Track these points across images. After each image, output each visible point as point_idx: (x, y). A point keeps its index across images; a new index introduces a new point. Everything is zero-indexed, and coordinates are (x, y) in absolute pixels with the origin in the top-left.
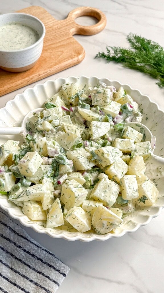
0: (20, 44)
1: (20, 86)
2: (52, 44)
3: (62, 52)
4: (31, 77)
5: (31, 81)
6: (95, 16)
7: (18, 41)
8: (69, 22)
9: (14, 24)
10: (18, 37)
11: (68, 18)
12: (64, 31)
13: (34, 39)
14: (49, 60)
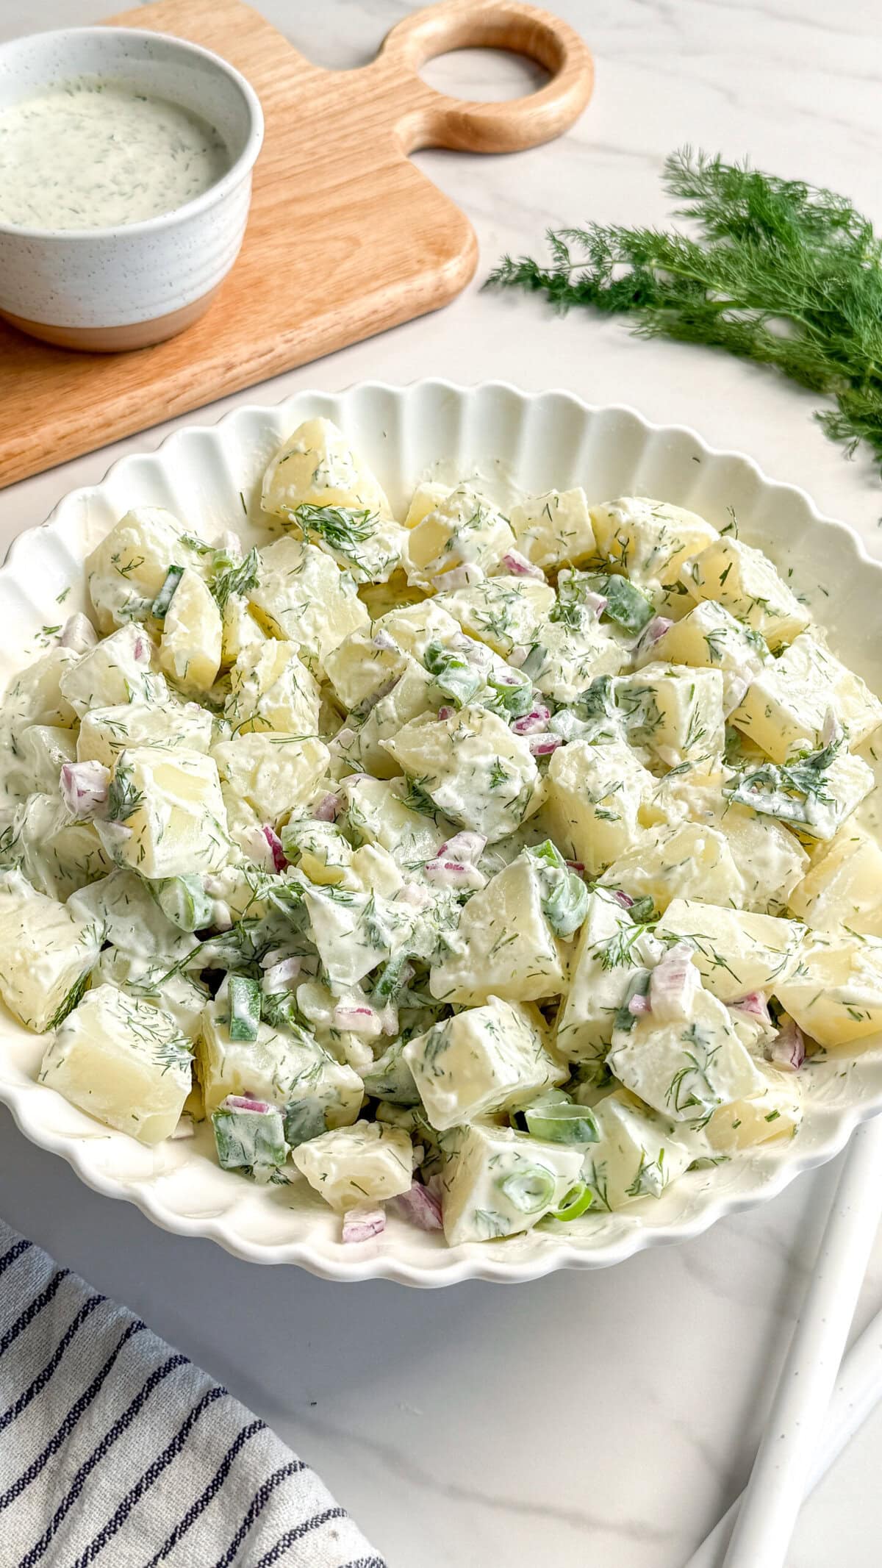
0: (122, 194)
1: (121, 425)
2: (296, 200)
3: (355, 242)
4: (184, 375)
5: (186, 397)
6: (531, 46)
7: (115, 181)
8: (388, 79)
9: (90, 90)
10: (114, 160)
11: (381, 60)
12: (361, 131)
13: (200, 167)
14: (282, 287)
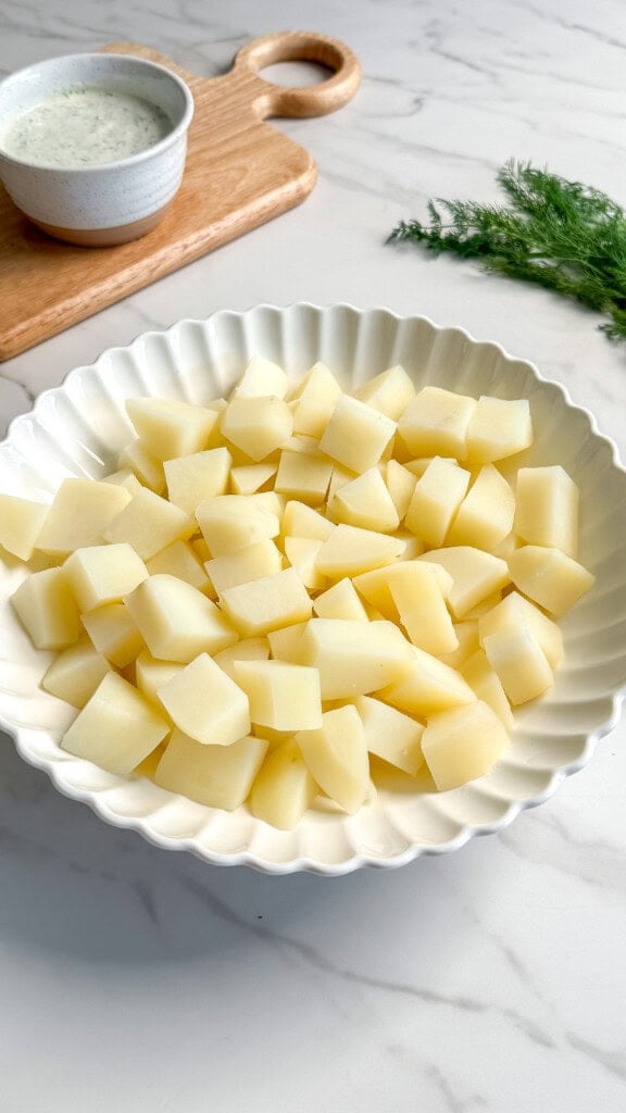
0: (111, 148)
1: (129, 285)
2: (203, 150)
3: (244, 170)
4: (161, 254)
5: (162, 267)
6: (320, 56)
7: (105, 141)
8: (242, 80)
9: (77, 93)
10: (102, 130)
11: (236, 70)
12: (232, 110)
13: (153, 130)
14: (206, 199)
